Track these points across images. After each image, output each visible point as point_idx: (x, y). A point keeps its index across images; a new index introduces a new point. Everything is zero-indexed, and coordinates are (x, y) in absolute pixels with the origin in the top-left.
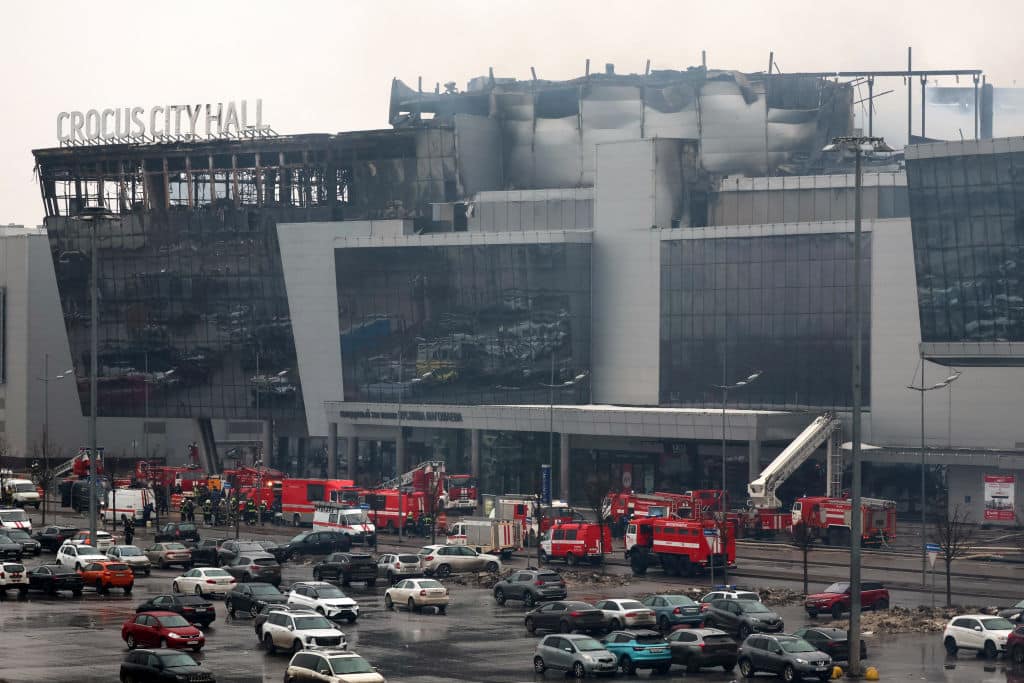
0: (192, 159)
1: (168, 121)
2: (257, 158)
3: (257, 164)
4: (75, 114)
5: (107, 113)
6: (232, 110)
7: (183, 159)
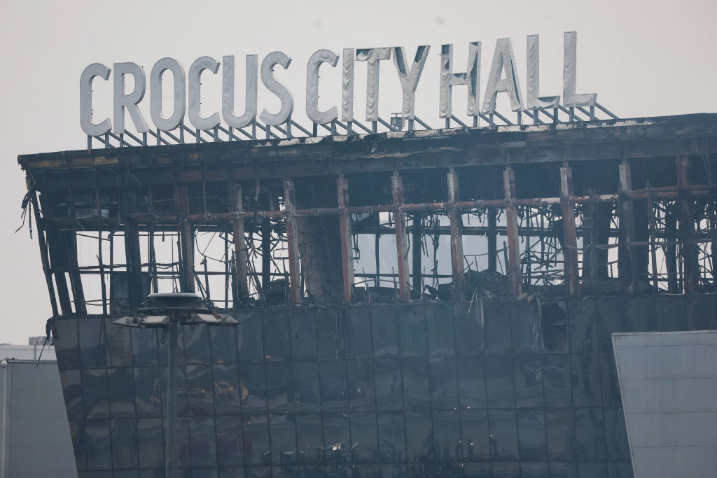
0: (406, 177)
1: (348, 87)
2: (565, 175)
3: (565, 189)
4: (124, 68)
5: (202, 65)
6: (503, 58)
7: (385, 178)
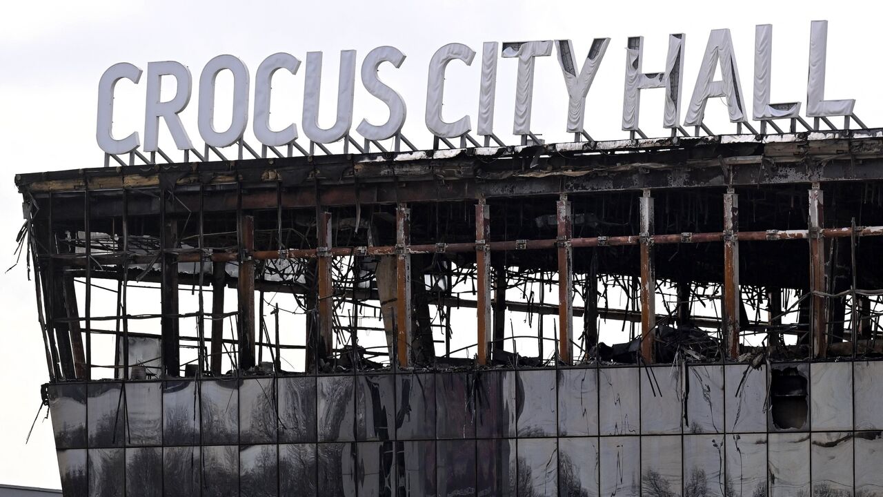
1: (488, 90)
4: (159, 70)
5: (272, 65)
6: (720, 46)
